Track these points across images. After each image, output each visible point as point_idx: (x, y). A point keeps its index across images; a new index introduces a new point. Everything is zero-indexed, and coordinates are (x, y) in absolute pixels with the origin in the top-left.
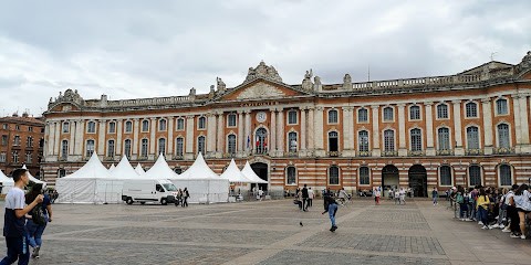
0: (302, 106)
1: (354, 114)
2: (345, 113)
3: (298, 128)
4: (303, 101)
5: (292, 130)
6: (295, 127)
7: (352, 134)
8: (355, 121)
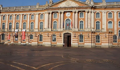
0: (87, 10)
1: (107, 15)
2: (103, 14)
3: (84, 19)
4: (86, 8)
5: (82, 20)
6: (83, 19)
7: (106, 22)
8: (107, 17)
